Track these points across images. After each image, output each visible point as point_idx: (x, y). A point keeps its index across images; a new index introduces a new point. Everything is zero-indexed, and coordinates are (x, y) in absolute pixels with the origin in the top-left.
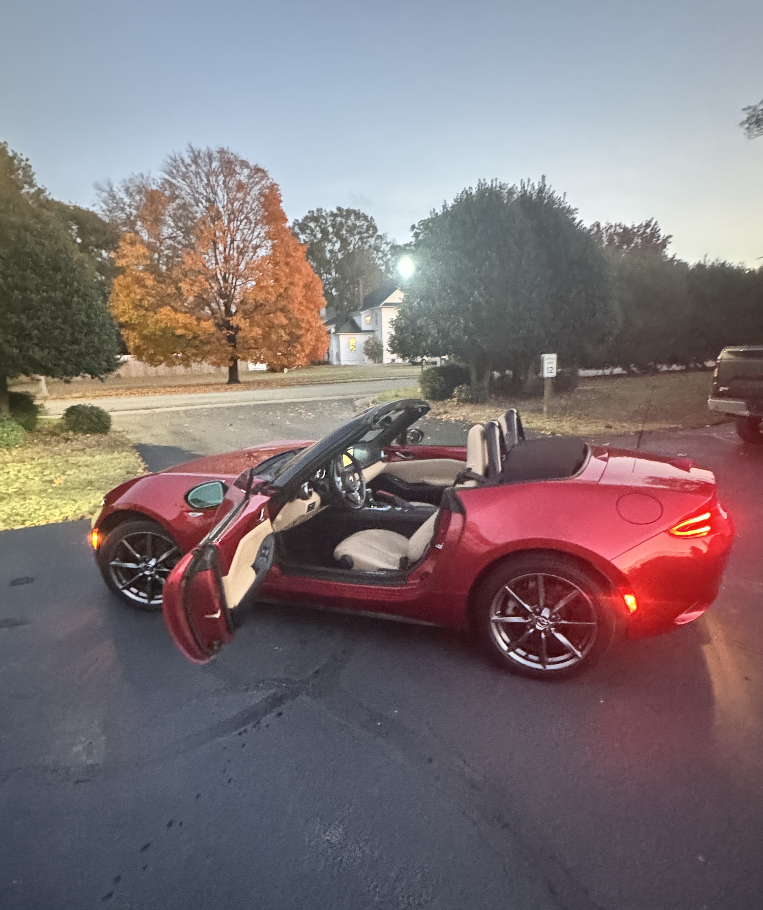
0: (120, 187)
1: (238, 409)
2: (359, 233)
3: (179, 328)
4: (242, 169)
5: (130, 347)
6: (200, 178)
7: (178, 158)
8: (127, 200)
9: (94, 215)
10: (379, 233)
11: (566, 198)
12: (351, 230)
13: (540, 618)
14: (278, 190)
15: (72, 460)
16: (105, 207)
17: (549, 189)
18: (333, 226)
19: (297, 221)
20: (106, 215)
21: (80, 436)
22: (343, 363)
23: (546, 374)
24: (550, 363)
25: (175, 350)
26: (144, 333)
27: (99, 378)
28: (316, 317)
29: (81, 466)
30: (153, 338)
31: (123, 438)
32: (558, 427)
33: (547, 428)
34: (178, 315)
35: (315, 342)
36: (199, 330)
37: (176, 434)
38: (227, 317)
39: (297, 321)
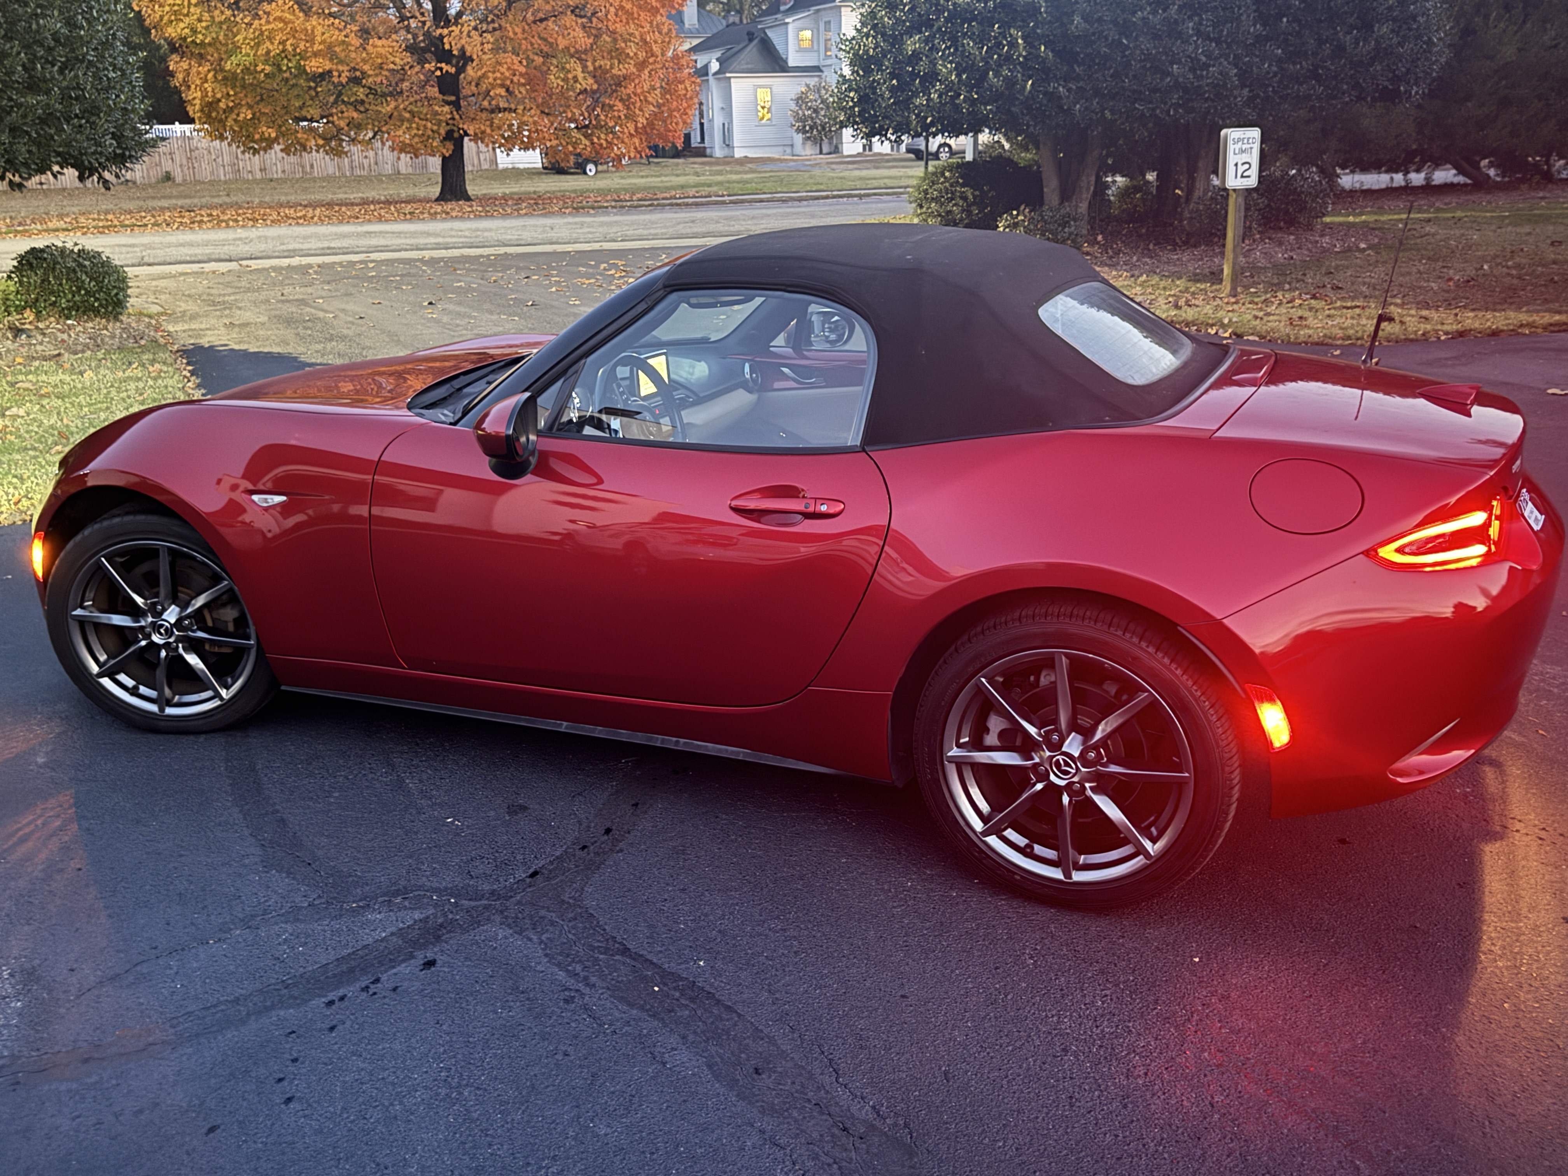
1: (452, 264)
3: (316, 55)
5: (191, 104)
13: (1061, 759)
15: (27, 381)
21: (52, 324)
22: (738, 154)
23: (1233, 182)
24: (1242, 151)
25: (304, 113)
26: (228, 67)
27: (100, 177)
28: (665, 30)
29: (47, 395)
30: (249, 79)
31: (157, 330)
32: (1256, 317)
33: (1226, 321)
34: (314, 21)
35: (663, 96)
36: (364, 61)
37: (289, 321)
38: (437, 27)
39: (615, 40)
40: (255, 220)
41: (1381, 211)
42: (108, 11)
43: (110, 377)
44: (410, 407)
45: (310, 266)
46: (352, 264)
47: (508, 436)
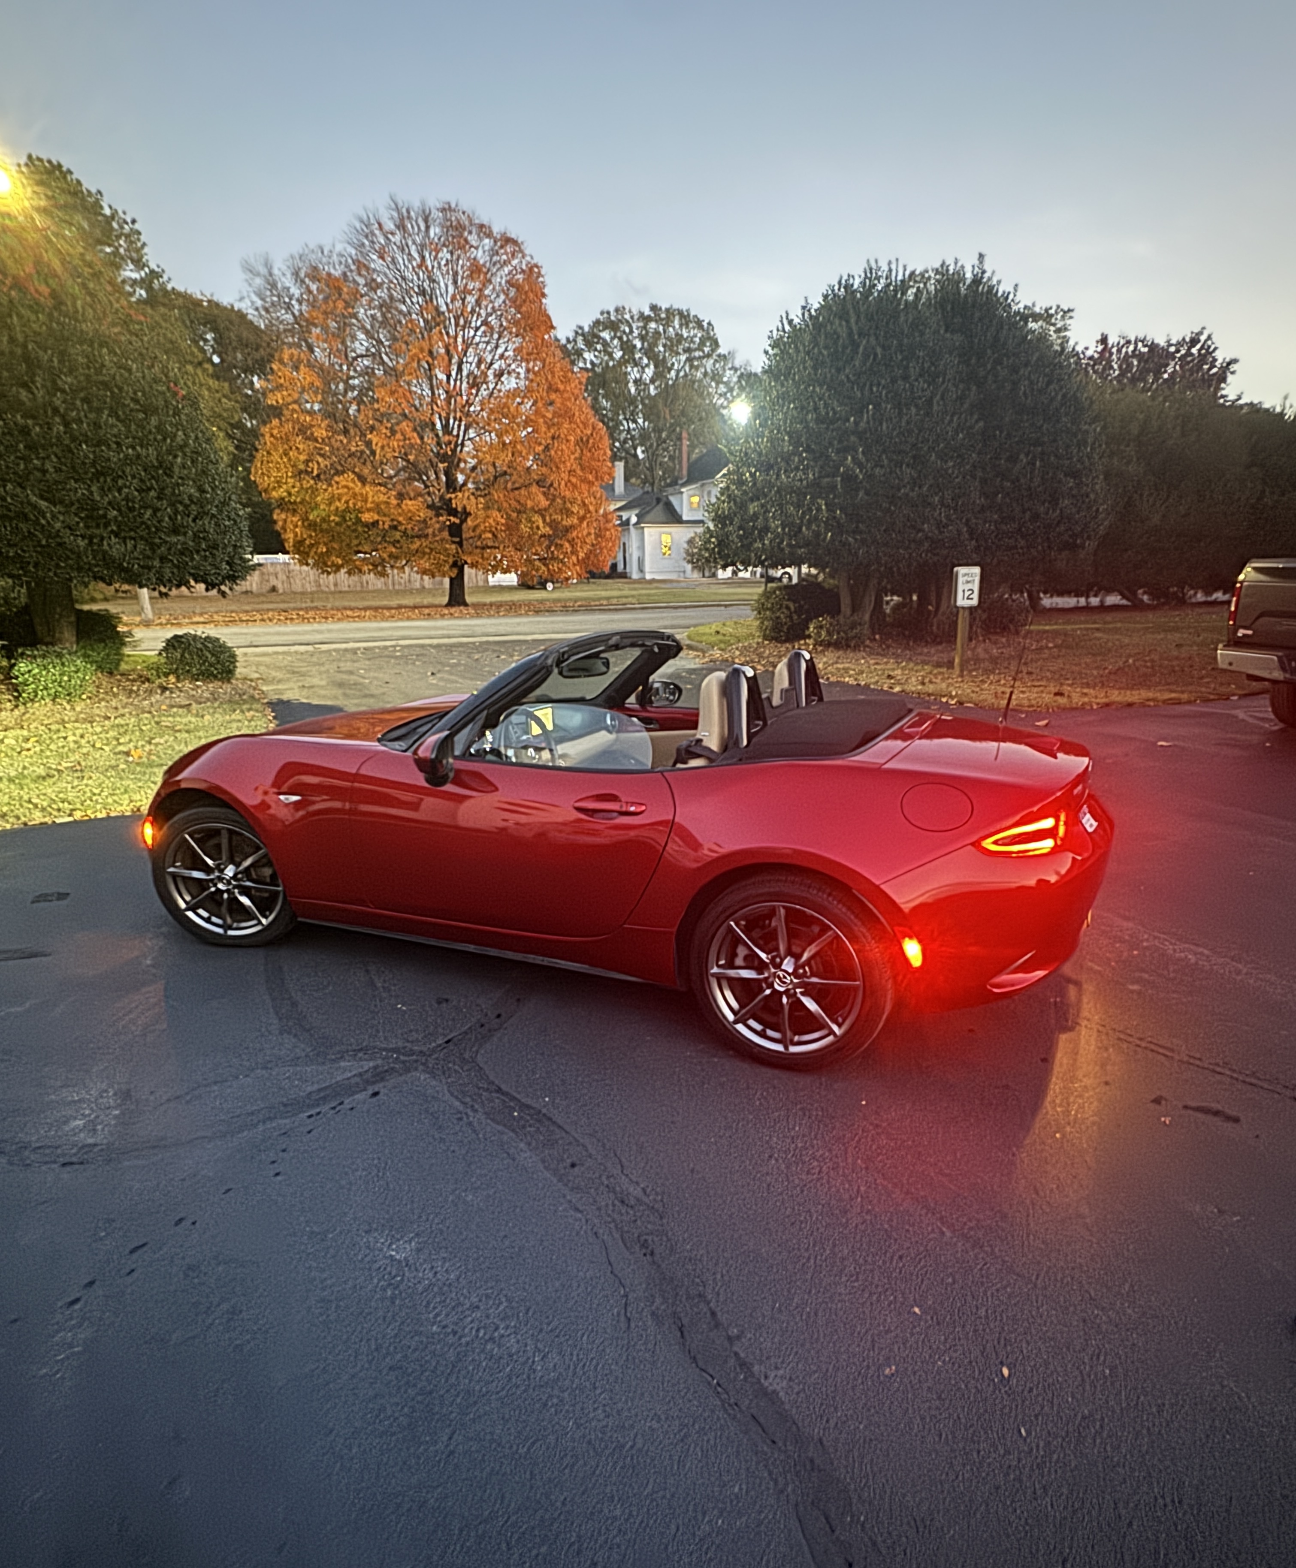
0: (284, 268)
1: (450, 648)
2: (687, 350)
3: (369, 510)
4: (481, 240)
5: (287, 540)
6: (409, 254)
7: (372, 221)
8: (295, 291)
9: (241, 316)
10: (721, 351)
11: (1018, 294)
12: (673, 344)
13: (781, 974)
14: (539, 274)
15: (166, 721)
16: (259, 303)
17: (990, 279)
18: (642, 338)
19: (581, 328)
20: (261, 316)
21: (187, 685)
22: (648, 577)
23: (961, 602)
24: (968, 582)
25: (360, 548)
26: (311, 517)
27: (219, 590)
28: (598, 495)
29: (179, 731)
30: (325, 526)
31: (255, 689)
32: (973, 692)
33: (954, 693)
34: (367, 488)
35: (596, 539)
36: (400, 515)
37: (341, 685)
38: (448, 492)
39: (565, 502)
40: (326, 618)
41: (1068, 622)
42: (226, 482)
43: (221, 719)
44: (379, 740)
45: (359, 649)
46: (386, 648)
47: (432, 761)
